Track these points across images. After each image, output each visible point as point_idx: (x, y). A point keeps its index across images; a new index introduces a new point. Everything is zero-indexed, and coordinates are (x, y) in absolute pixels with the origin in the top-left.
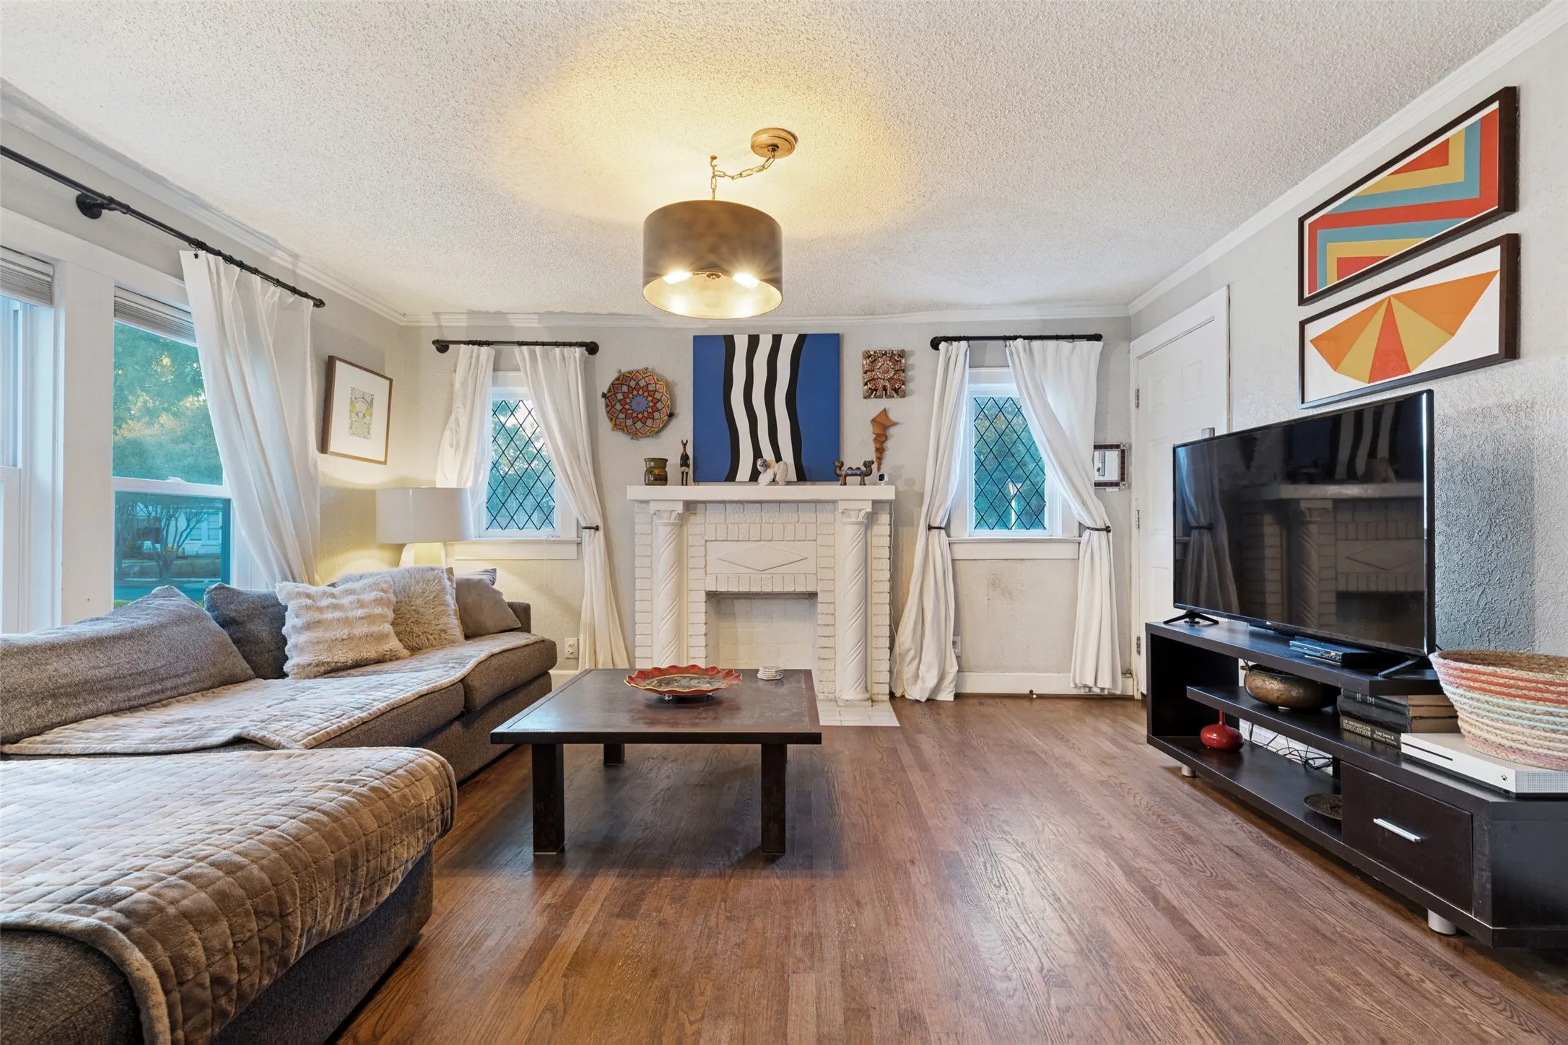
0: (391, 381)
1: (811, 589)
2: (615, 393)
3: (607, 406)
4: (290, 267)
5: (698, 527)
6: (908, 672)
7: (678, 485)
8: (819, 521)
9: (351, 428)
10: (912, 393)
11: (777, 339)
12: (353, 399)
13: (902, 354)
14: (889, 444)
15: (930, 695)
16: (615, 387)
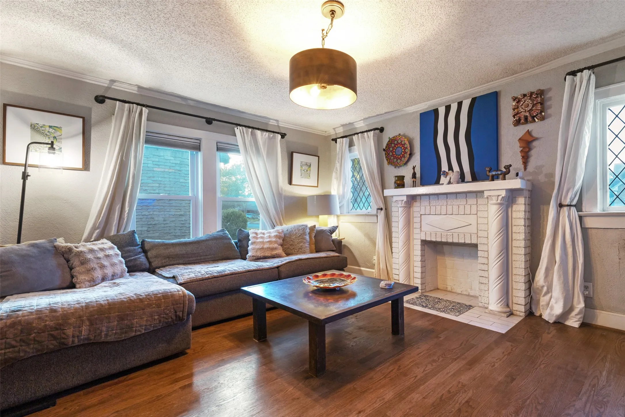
0: (319, 157)
1: (474, 241)
2: (389, 148)
3: (386, 154)
4: (276, 124)
5: (417, 208)
6: (543, 300)
7: (411, 187)
8: (478, 203)
9: (301, 175)
10: (550, 116)
11: (460, 104)
12: (302, 165)
13: (541, 93)
14: (533, 153)
15: (556, 319)
16: (388, 145)
